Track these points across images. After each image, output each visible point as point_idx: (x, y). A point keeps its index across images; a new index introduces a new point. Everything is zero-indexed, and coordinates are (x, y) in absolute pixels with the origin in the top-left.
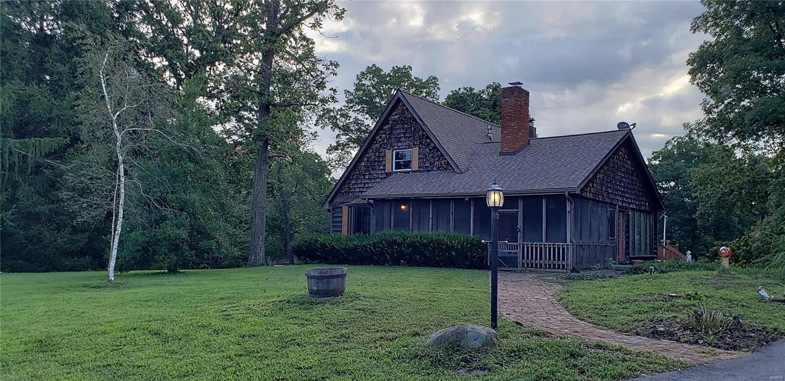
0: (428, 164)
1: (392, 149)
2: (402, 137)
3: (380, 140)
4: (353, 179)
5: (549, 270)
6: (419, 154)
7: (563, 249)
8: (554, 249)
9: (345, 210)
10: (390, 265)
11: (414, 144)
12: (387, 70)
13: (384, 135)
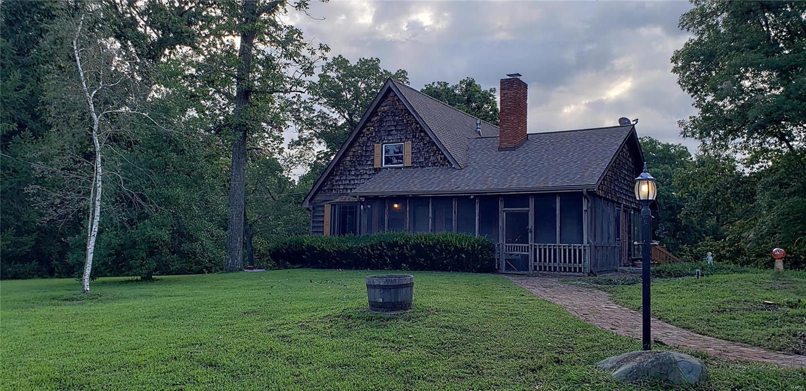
0: (422, 160)
1: (381, 143)
2: (392, 130)
3: (368, 132)
4: (336, 175)
5: (564, 274)
6: (412, 148)
7: (580, 251)
8: (570, 250)
9: (328, 209)
10: (389, 269)
11: (406, 138)
12: (353, 62)
13: (372, 128)
